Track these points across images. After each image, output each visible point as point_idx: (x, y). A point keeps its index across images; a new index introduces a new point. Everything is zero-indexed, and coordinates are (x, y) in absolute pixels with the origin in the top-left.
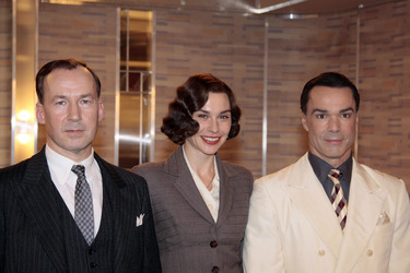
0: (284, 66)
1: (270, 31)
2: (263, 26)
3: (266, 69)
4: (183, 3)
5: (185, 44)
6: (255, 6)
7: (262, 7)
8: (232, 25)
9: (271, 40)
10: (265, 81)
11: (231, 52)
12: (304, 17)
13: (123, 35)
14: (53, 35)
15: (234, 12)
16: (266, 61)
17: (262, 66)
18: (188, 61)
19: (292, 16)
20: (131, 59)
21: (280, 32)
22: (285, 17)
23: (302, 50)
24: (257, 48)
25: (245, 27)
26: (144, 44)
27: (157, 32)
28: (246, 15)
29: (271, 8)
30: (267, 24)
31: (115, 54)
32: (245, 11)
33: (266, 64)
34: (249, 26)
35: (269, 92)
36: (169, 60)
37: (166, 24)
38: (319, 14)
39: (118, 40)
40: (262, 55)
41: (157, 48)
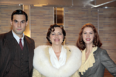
0: (104, 23)
1: (99, 12)
2: (97, 11)
3: (98, 24)
4: (73, 5)
5: (73, 17)
6: (94, 5)
7: (97, 5)
8: (88, 11)
9: (100, 15)
10: (98, 27)
11: (88, 19)
12: (110, 8)
13: (55, 15)
14: (34, 16)
15: (88, 7)
16: (98, 21)
17: (97, 23)
18: (75, 22)
19: (106, 8)
20: (57, 23)
21: (102, 12)
22: (104, 8)
23: (109, 18)
24: (95, 17)
25: (91, 11)
26: (61, 18)
27: (65, 14)
28: (92, 8)
29: (100, 5)
30: (98, 10)
31: (53, 21)
32: (91, 6)
33: (98, 22)
34: (93, 11)
35: (99, 31)
36: (69, 22)
37: (68, 11)
38: (115, 6)
39: (54, 17)
40: (97, 20)
41: (65, 18)
